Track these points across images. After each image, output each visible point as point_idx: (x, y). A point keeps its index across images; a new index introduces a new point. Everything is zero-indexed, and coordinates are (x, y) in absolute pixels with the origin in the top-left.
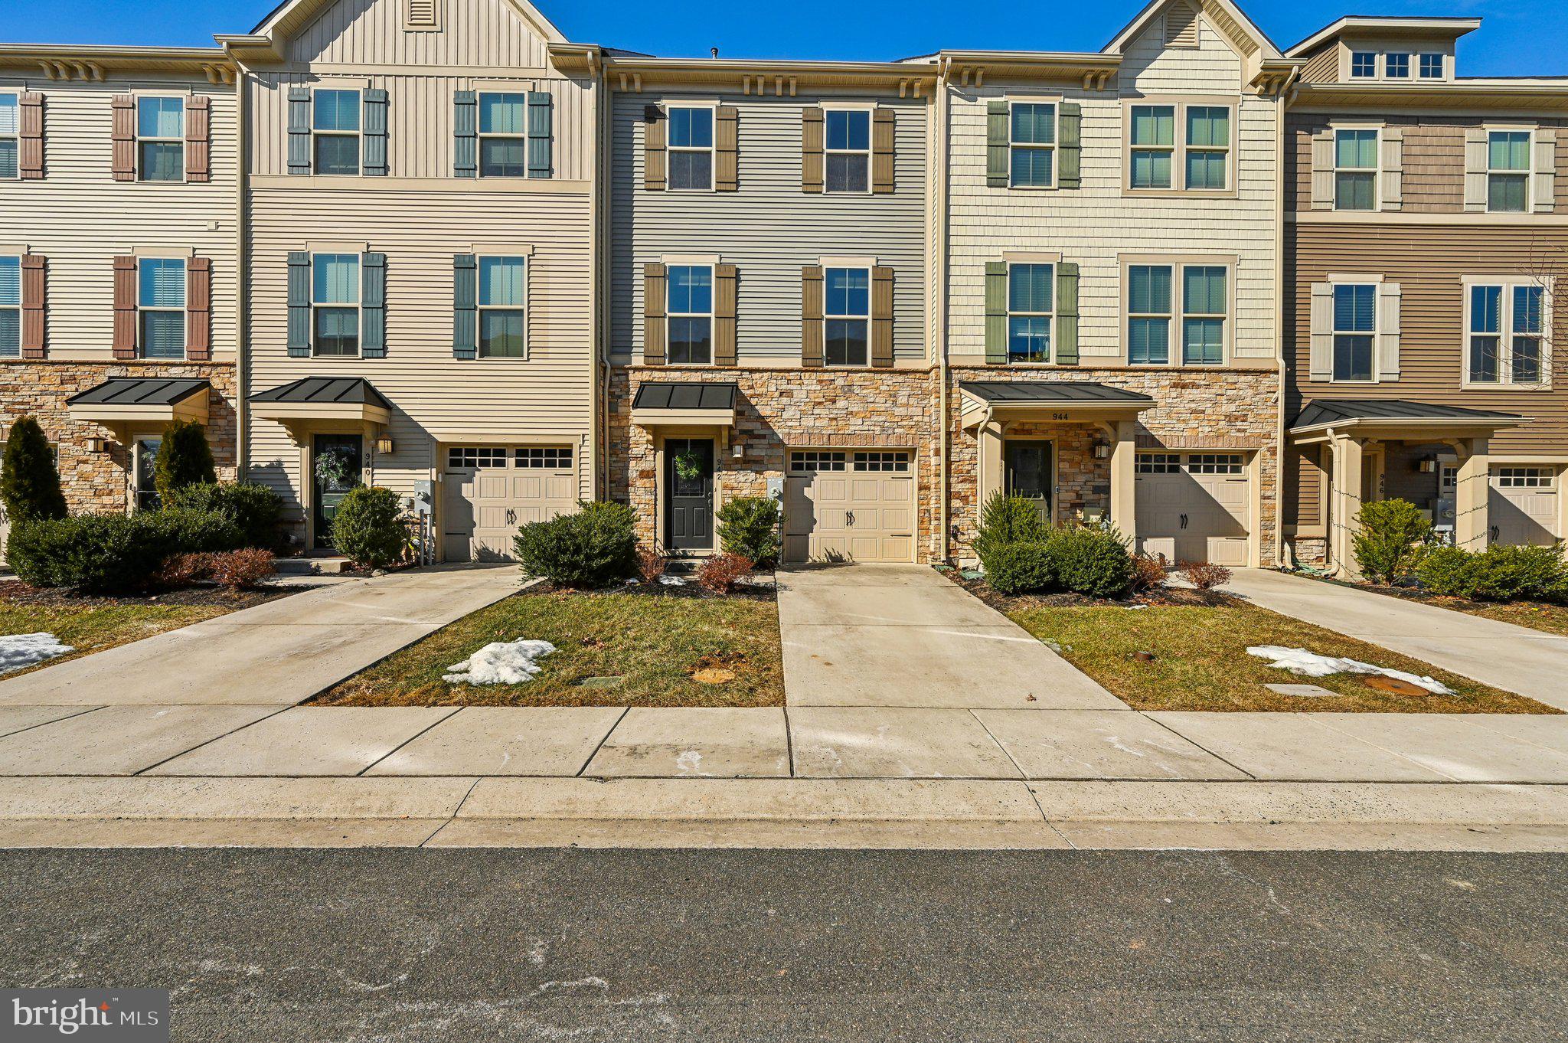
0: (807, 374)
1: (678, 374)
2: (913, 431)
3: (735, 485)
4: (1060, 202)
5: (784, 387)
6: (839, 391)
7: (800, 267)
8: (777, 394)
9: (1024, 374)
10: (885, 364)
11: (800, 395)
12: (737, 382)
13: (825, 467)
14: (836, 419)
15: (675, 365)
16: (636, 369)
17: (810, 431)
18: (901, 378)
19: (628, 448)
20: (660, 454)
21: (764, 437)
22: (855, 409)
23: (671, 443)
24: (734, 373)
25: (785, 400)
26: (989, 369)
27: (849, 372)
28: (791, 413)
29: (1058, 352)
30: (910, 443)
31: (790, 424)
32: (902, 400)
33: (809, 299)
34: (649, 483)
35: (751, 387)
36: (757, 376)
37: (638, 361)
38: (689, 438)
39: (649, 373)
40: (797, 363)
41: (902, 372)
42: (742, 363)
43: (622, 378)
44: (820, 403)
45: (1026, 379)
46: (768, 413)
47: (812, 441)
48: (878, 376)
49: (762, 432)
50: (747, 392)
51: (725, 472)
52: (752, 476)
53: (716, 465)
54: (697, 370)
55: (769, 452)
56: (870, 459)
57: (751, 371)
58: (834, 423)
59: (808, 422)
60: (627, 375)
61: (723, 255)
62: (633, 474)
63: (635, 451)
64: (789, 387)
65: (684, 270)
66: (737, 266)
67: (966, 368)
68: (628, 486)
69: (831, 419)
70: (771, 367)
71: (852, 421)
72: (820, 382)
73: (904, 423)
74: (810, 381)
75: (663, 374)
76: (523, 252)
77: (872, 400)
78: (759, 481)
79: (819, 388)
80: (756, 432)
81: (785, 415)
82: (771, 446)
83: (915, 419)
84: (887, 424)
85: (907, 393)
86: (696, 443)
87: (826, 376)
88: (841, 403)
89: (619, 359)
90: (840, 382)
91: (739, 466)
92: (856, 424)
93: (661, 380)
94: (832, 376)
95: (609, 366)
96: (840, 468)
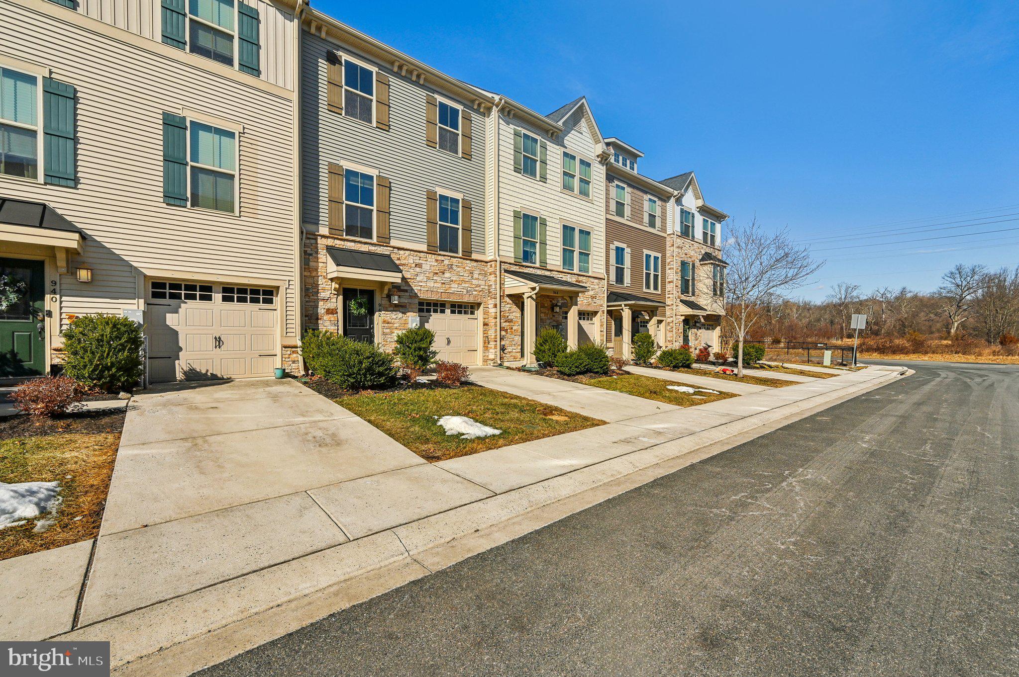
0: (430, 255)
1: (353, 244)
2: (481, 294)
3: (390, 320)
4: (539, 187)
5: (417, 261)
6: (446, 268)
7: (425, 190)
8: (414, 265)
9: (528, 269)
10: (467, 255)
11: (426, 267)
12: (390, 255)
13: (435, 311)
14: (444, 283)
15: (348, 237)
16: (323, 236)
17: (432, 290)
18: (475, 264)
19: (318, 292)
20: (341, 298)
21: (406, 291)
22: (454, 279)
23: (348, 291)
24: (389, 248)
25: (418, 269)
26: (516, 265)
27: (451, 257)
28: (421, 278)
29: (540, 260)
30: (479, 300)
31: (421, 284)
32: (476, 276)
33: (430, 210)
34: (332, 317)
35: (399, 259)
36: (402, 252)
37: (324, 230)
38: (358, 288)
39: (332, 240)
40: (424, 247)
41: (476, 261)
42: (393, 242)
43: (313, 241)
44: (437, 273)
45: (529, 272)
46: (409, 277)
47: (433, 296)
48: (465, 261)
49: (405, 288)
50: (397, 262)
51: (383, 312)
52: (400, 315)
53: (377, 306)
54: (365, 243)
55: (410, 301)
56: (459, 308)
57: (399, 249)
58: (444, 286)
59: (431, 284)
60: (316, 239)
61: (381, 171)
62: (321, 311)
63: (322, 295)
64: (420, 261)
65: (355, 174)
66: (390, 180)
67: (507, 263)
68: (318, 319)
69: (443, 283)
70: (408, 247)
71: (453, 285)
72: (437, 260)
73: (477, 289)
74: (431, 258)
75: (342, 243)
76: (236, 129)
77: (462, 274)
78: (404, 318)
79: (436, 264)
80: (402, 288)
81: (418, 279)
82: (411, 297)
83: (482, 287)
84: (469, 289)
85: (478, 272)
86: (363, 292)
87: (440, 258)
88: (447, 275)
89: (311, 227)
90: (446, 262)
91: (392, 309)
92: (454, 287)
93: (341, 247)
94: (442, 258)
95: (305, 231)
96: (443, 312)
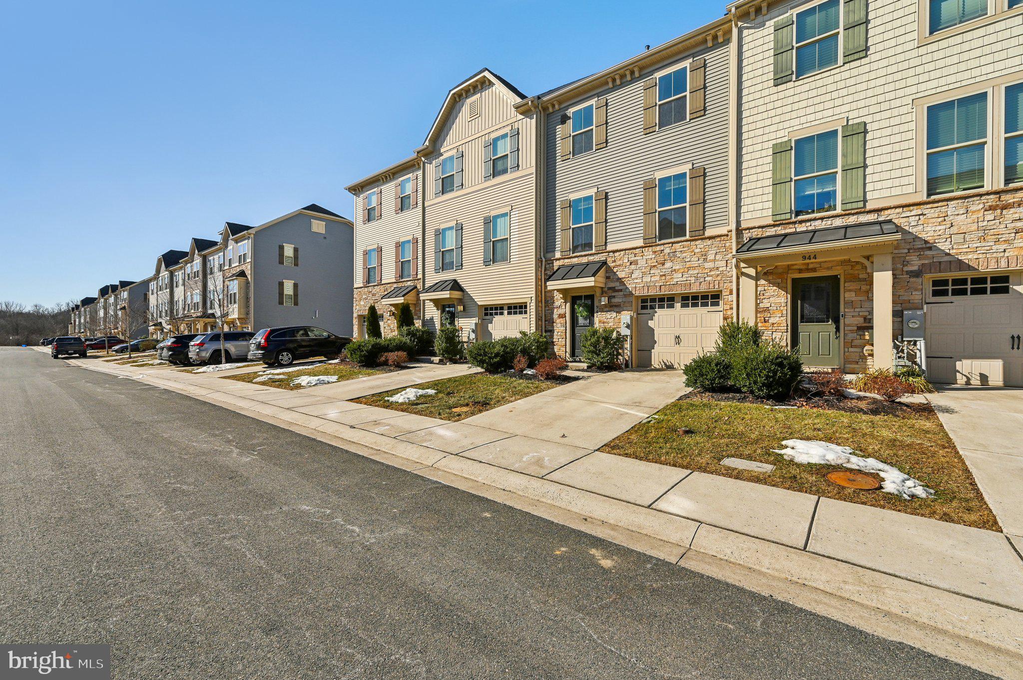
0: (646, 249)
1: (576, 259)
2: (719, 278)
3: (605, 320)
4: (846, 75)
5: (632, 259)
6: (666, 257)
7: (642, 182)
8: (628, 264)
9: (808, 224)
10: (699, 235)
11: (642, 263)
12: (606, 260)
13: (661, 307)
14: (664, 275)
15: (575, 255)
16: (557, 260)
17: (648, 285)
18: (709, 242)
19: (554, 302)
20: (568, 305)
21: (621, 290)
22: (677, 267)
23: (575, 298)
24: (604, 254)
25: (633, 267)
26: (774, 226)
27: (673, 243)
28: (637, 275)
30: (717, 287)
31: (636, 281)
32: (711, 257)
33: (647, 200)
34: (563, 321)
35: (614, 261)
36: (617, 254)
37: (558, 255)
38: (583, 294)
39: (563, 261)
40: (640, 243)
41: (710, 238)
42: (610, 247)
43: (551, 265)
44: (654, 266)
46: (623, 276)
47: (650, 291)
48: (693, 243)
49: (620, 288)
50: (612, 265)
51: (600, 313)
52: (614, 314)
53: (595, 310)
54: (585, 256)
55: (624, 300)
56: (692, 300)
57: (614, 252)
58: (664, 278)
59: (647, 279)
60: (553, 263)
61: (599, 186)
62: (555, 316)
63: (557, 304)
64: (636, 258)
65: (579, 200)
66: (606, 191)
67: (755, 228)
68: (553, 322)
69: (661, 276)
70: (624, 247)
71: (675, 275)
72: (655, 252)
73: (712, 273)
74: (649, 253)
75: (569, 260)
76: (507, 210)
77: (688, 260)
78: (618, 317)
79: (654, 256)
80: (616, 288)
81: (633, 276)
82: (625, 296)
83: (721, 269)
84: (699, 275)
85: (715, 252)
86: (587, 297)
87: (658, 248)
88: (668, 265)
89: (549, 255)
90: (667, 251)
91: (607, 309)
92: (677, 277)
93: (569, 264)
94: (662, 248)
95: (544, 260)
96: (672, 306)
